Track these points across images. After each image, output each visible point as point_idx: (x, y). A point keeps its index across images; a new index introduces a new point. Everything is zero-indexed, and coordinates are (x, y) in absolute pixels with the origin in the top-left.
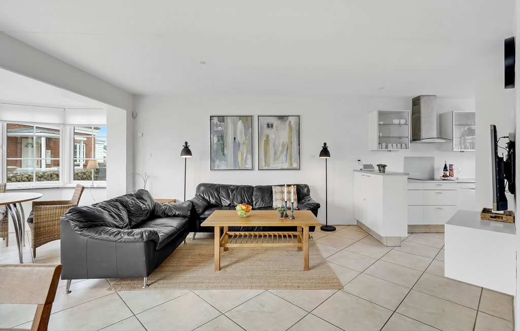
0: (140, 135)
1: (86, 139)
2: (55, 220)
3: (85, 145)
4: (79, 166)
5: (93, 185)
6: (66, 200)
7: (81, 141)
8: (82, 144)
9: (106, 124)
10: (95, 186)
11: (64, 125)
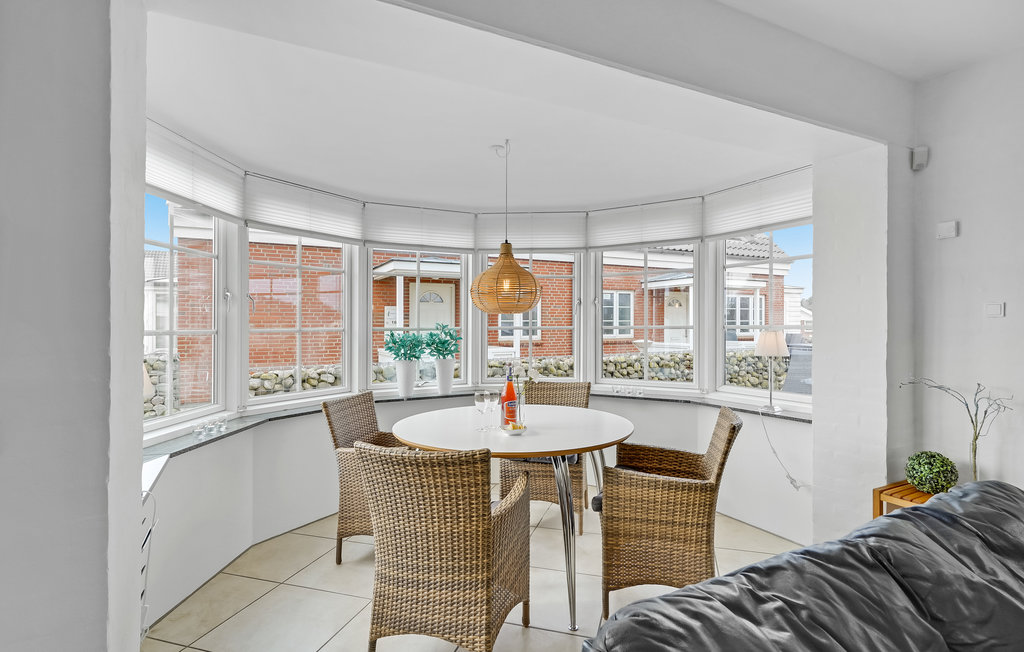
0: (946, 228)
1: (764, 285)
2: (655, 522)
3: (763, 297)
4: (753, 340)
5: (771, 407)
6: (693, 451)
7: (755, 289)
8: (758, 296)
9: (810, 213)
10: (777, 410)
11: (702, 238)
